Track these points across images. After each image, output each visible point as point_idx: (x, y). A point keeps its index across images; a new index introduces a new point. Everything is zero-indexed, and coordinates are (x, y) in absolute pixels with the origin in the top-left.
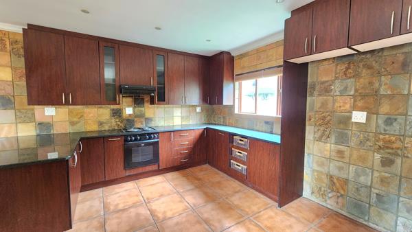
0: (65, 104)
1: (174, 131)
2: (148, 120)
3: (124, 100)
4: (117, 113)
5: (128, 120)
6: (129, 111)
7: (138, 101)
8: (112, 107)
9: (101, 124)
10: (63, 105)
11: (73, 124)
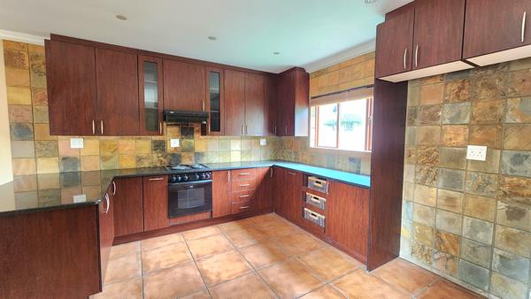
0: (95, 135)
1: (231, 170)
2: (199, 155)
3: (169, 129)
4: (160, 146)
5: (173, 155)
6: (174, 143)
7: (186, 132)
8: (155, 138)
9: (139, 159)
10: (92, 135)
11: (104, 159)
